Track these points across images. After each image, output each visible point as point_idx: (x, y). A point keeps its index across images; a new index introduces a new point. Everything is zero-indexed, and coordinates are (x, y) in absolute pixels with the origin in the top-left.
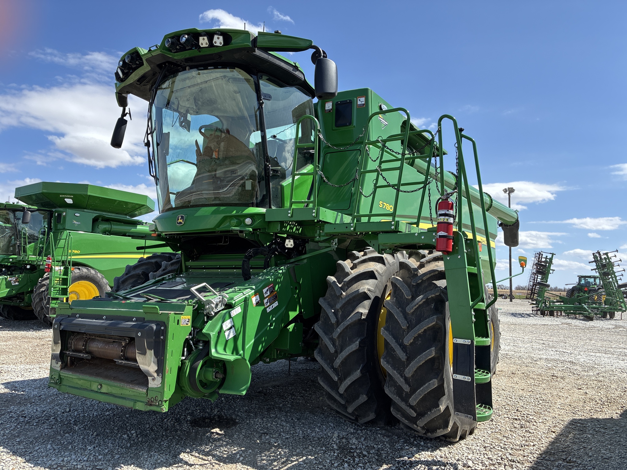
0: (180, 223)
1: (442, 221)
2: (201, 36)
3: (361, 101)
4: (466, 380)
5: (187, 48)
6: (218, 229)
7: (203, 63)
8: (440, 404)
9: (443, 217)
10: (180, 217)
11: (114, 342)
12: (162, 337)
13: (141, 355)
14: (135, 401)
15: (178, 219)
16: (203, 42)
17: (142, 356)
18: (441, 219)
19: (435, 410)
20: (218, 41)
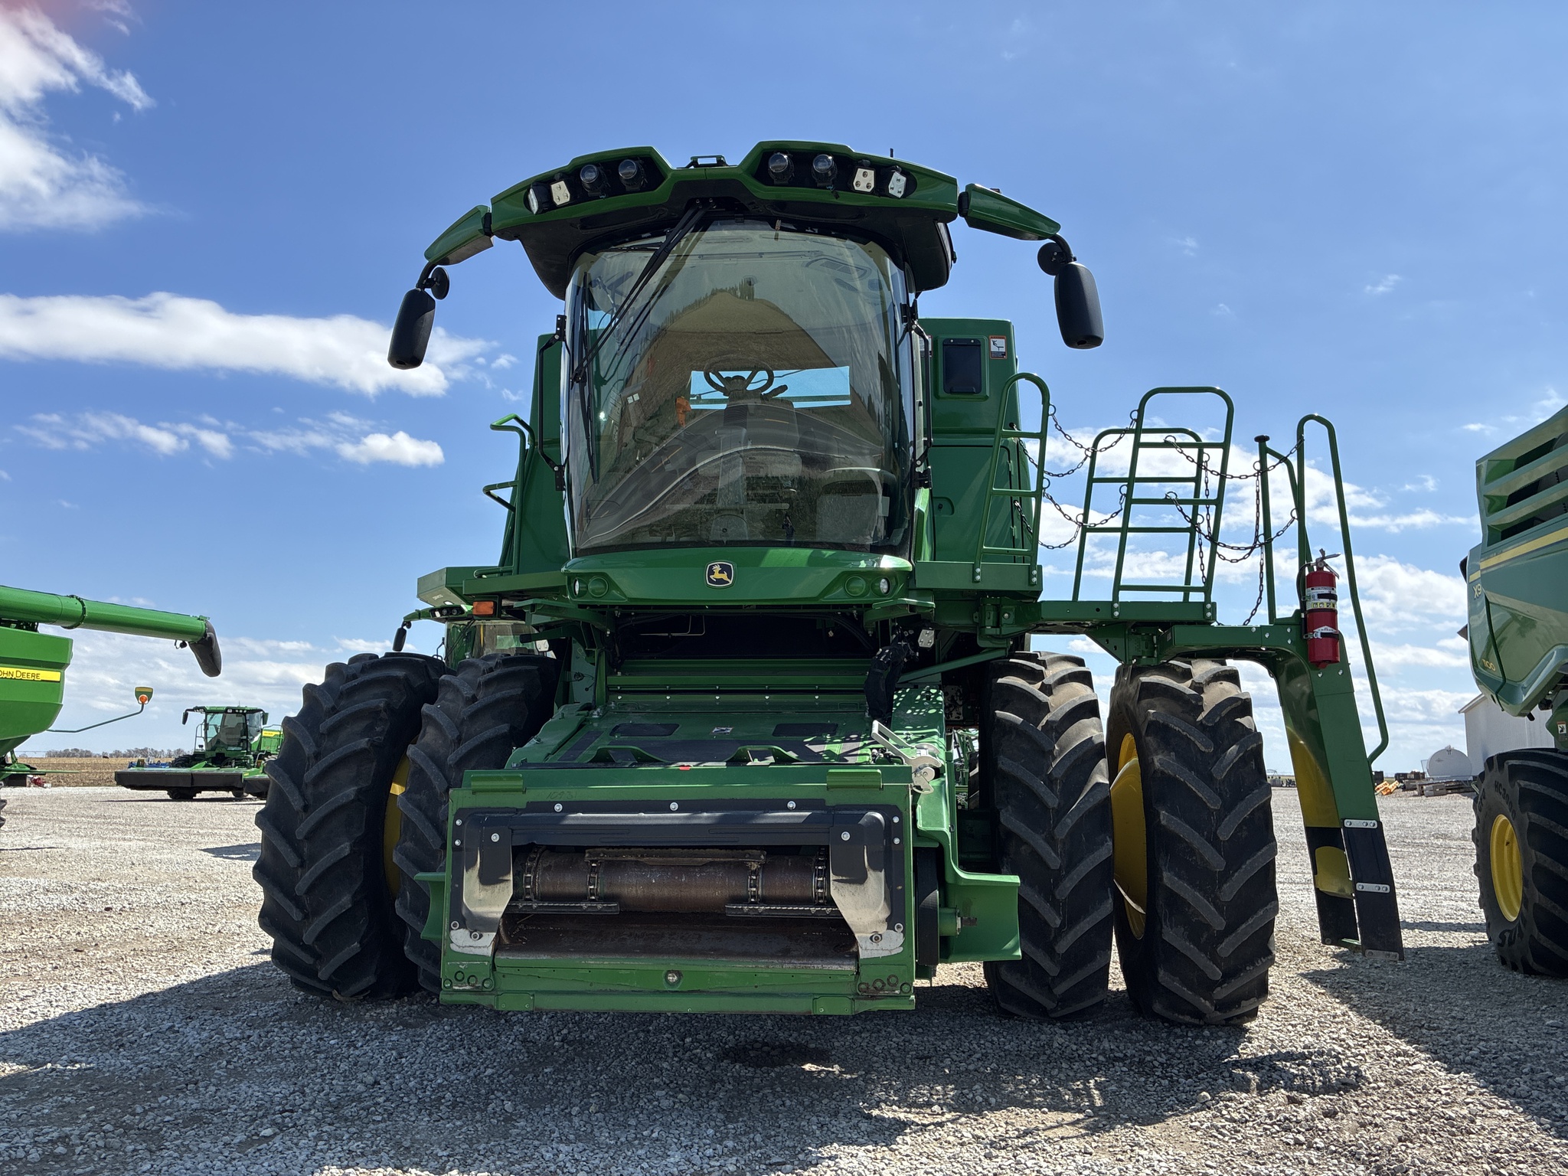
0: (720, 581)
1: (1325, 607)
2: (863, 167)
3: (998, 345)
4: (1381, 891)
5: (818, 185)
6: (822, 601)
7: (823, 220)
8: (1271, 949)
9: (1327, 600)
10: (717, 569)
11: (711, 864)
12: (897, 841)
13: (846, 886)
14: (815, 997)
15: (711, 572)
16: (864, 180)
17: (850, 888)
18: (1322, 603)
19: (1264, 960)
20: (897, 185)
